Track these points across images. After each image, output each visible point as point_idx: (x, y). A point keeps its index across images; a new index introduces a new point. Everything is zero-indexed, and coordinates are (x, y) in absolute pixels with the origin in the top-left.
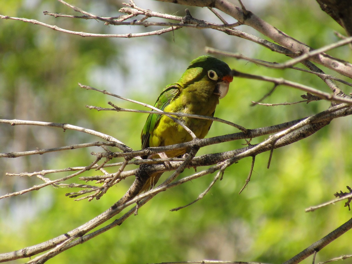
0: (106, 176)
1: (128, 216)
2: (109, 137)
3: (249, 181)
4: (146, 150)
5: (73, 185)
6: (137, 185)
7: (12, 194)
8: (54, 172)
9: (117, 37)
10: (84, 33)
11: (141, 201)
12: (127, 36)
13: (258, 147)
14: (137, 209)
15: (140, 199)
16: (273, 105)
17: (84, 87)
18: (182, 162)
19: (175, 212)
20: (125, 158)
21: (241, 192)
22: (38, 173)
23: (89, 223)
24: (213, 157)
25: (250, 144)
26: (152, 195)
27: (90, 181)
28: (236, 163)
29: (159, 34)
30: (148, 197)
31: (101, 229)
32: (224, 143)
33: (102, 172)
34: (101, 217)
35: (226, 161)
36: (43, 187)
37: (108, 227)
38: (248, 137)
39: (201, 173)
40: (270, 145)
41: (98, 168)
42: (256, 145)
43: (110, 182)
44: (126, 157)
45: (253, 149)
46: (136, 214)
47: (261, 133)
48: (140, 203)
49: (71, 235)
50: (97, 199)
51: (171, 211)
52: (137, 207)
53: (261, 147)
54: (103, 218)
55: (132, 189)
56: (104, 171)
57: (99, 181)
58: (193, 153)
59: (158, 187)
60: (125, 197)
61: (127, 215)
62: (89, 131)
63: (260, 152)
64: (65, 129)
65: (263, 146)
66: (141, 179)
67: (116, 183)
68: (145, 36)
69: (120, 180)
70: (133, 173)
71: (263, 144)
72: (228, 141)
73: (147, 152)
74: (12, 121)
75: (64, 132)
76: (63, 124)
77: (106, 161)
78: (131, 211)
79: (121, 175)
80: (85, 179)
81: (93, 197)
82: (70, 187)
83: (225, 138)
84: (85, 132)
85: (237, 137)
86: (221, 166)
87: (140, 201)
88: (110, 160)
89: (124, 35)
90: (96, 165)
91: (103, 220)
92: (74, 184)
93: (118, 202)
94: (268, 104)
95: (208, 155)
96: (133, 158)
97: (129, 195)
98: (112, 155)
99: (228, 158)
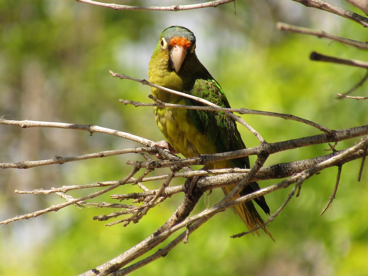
0: (146, 194)
1: (175, 245)
2: (149, 142)
3: (334, 198)
4: (199, 158)
5: (103, 204)
6: (186, 204)
7: (23, 216)
8: (78, 188)
9: (159, 10)
10: (116, 5)
11: (193, 224)
12: (173, 9)
13: (346, 152)
14: (187, 235)
15: (191, 221)
16: (365, 98)
17: (117, 76)
18: (245, 174)
19: (238, 238)
20: (171, 169)
21: (323, 213)
22: (57, 189)
23: (124, 255)
24: (286, 167)
25: (334, 149)
26: (207, 217)
27: (126, 200)
28: (317, 174)
29: (215, 6)
30: (202, 220)
31: (140, 262)
32: (300, 148)
33: (140, 188)
34: (139, 246)
35: (304, 171)
36: (64, 206)
37: (149, 259)
38: (333, 141)
39: (271, 188)
40: (361, 150)
41: (135, 182)
42: (343, 151)
43: (152, 201)
44: (172, 167)
45: (339, 156)
46: (186, 241)
47: (350, 135)
48: (191, 227)
49: (100, 271)
50: (134, 222)
51: (232, 238)
52: (187, 232)
53: (350, 153)
54: (143, 247)
55: (180, 210)
56: (143, 187)
57: (137, 200)
58: (260, 162)
59: (215, 206)
60: (172, 220)
61: (174, 243)
62: (123, 135)
63: (348, 160)
64: (91, 132)
65: (353, 152)
66: (193, 197)
67: (159, 203)
68: (196, 8)
69: (165, 199)
70: (182, 189)
71: (352, 149)
72: (306, 145)
73: (200, 161)
74: (22, 123)
75: (91, 135)
76: (90, 126)
77: (146, 173)
78: (180, 238)
79: (166, 192)
80: (119, 198)
81: (129, 220)
82: (99, 207)
83: (302, 141)
84: (119, 136)
85: (318, 141)
86: (297, 179)
87: (191, 224)
88: (152, 171)
89: (169, 8)
90: (133, 179)
91: (143, 250)
92: (105, 203)
93: (162, 227)
94: (358, 97)
95: (280, 165)
96: (181, 168)
97: (176, 218)
98: (154, 165)
99: (306, 169)
